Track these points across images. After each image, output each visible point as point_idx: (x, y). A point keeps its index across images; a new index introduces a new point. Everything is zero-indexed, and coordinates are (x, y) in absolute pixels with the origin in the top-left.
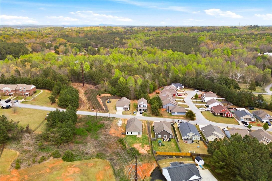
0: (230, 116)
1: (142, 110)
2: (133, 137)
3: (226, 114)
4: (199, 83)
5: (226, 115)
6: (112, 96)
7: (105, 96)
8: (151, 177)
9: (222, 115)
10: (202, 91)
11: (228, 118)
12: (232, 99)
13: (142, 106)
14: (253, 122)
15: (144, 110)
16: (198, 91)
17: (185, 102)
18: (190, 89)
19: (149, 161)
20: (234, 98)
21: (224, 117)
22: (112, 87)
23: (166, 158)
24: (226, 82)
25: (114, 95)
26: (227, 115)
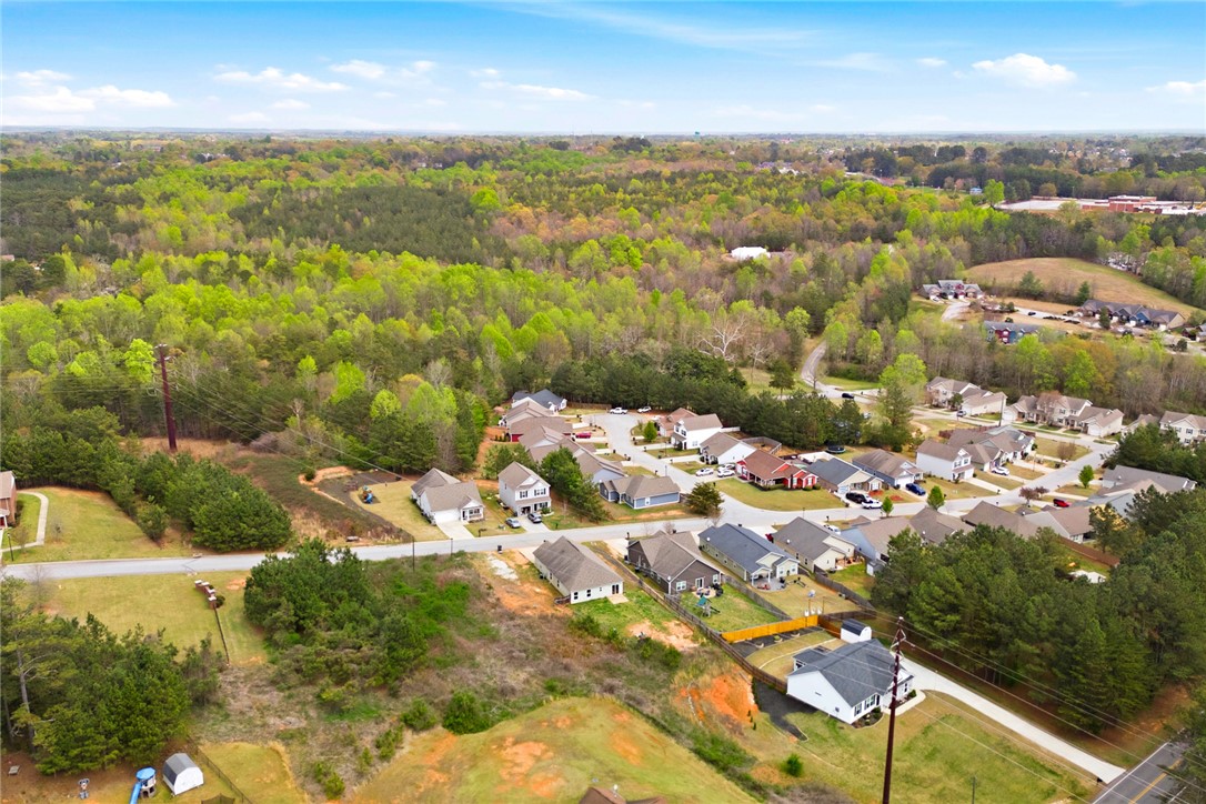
0: (810, 484)
1: (532, 509)
2: (601, 605)
3: (795, 479)
4: (624, 383)
5: (795, 484)
6: (359, 472)
7: (329, 477)
8: (763, 714)
9: (781, 483)
10: (640, 410)
11: (805, 489)
12: (777, 425)
13: (531, 495)
14: (876, 491)
15: (538, 508)
16: (625, 411)
17: (629, 459)
18: (591, 408)
19: (720, 667)
20: (785, 424)
21: (792, 489)
22: (345, 437)
23: (758, 649)
24: (696, 366)
25: (364, 468)
26: (800, 481)
